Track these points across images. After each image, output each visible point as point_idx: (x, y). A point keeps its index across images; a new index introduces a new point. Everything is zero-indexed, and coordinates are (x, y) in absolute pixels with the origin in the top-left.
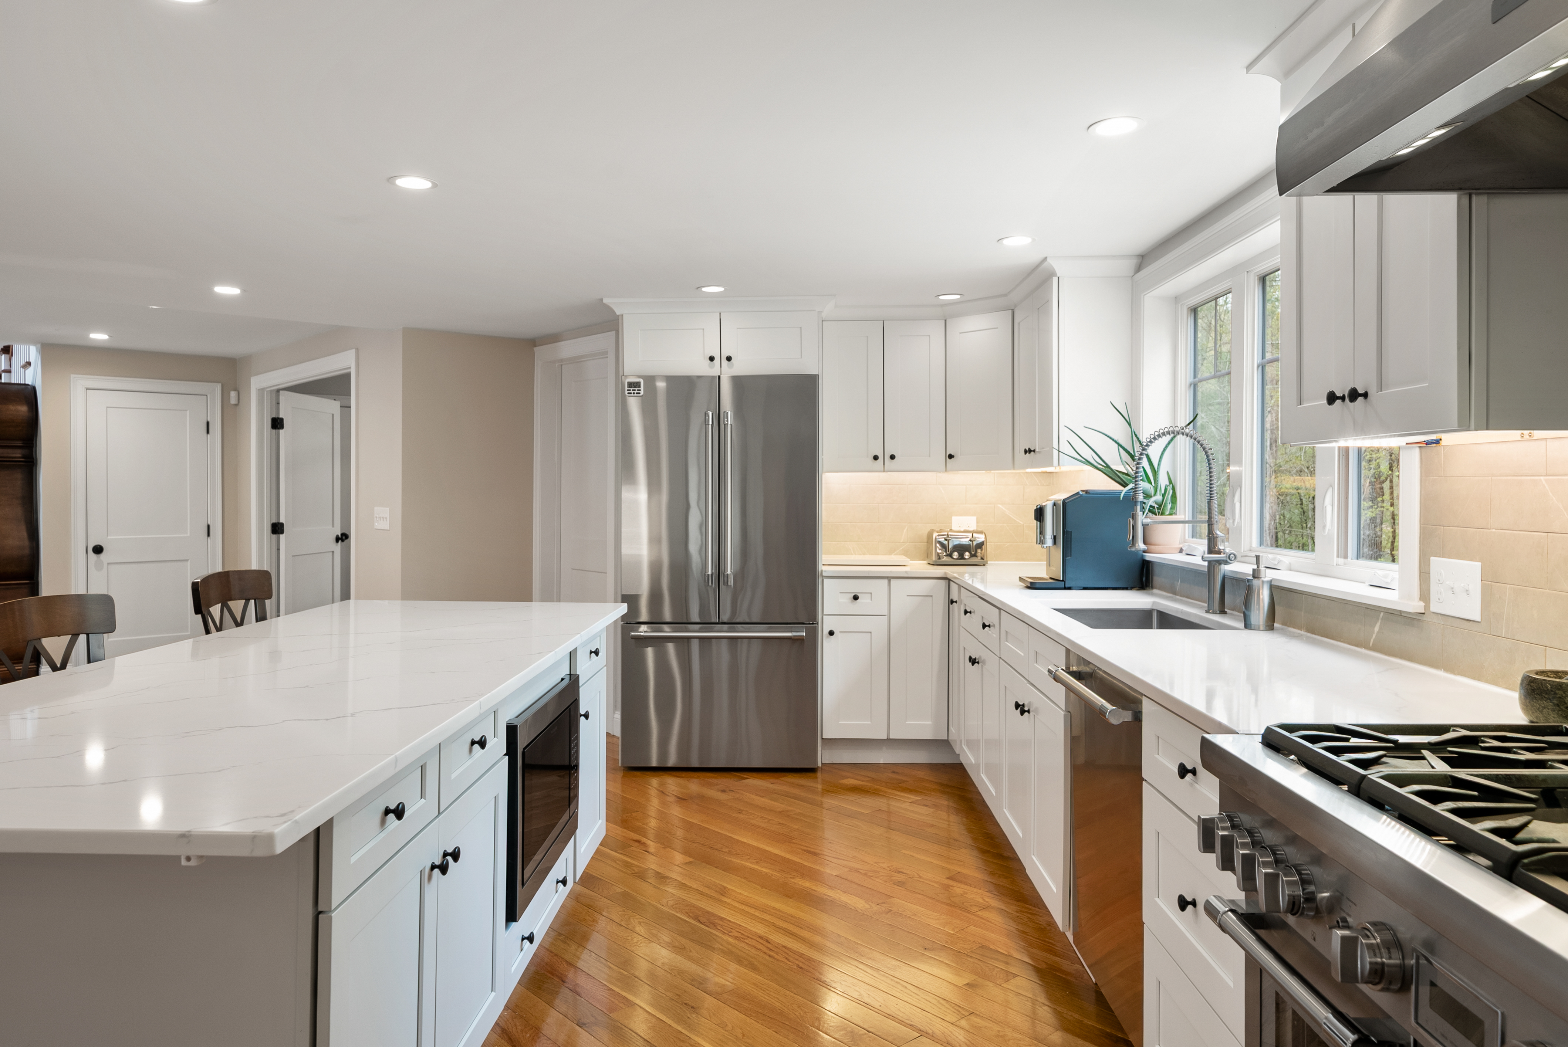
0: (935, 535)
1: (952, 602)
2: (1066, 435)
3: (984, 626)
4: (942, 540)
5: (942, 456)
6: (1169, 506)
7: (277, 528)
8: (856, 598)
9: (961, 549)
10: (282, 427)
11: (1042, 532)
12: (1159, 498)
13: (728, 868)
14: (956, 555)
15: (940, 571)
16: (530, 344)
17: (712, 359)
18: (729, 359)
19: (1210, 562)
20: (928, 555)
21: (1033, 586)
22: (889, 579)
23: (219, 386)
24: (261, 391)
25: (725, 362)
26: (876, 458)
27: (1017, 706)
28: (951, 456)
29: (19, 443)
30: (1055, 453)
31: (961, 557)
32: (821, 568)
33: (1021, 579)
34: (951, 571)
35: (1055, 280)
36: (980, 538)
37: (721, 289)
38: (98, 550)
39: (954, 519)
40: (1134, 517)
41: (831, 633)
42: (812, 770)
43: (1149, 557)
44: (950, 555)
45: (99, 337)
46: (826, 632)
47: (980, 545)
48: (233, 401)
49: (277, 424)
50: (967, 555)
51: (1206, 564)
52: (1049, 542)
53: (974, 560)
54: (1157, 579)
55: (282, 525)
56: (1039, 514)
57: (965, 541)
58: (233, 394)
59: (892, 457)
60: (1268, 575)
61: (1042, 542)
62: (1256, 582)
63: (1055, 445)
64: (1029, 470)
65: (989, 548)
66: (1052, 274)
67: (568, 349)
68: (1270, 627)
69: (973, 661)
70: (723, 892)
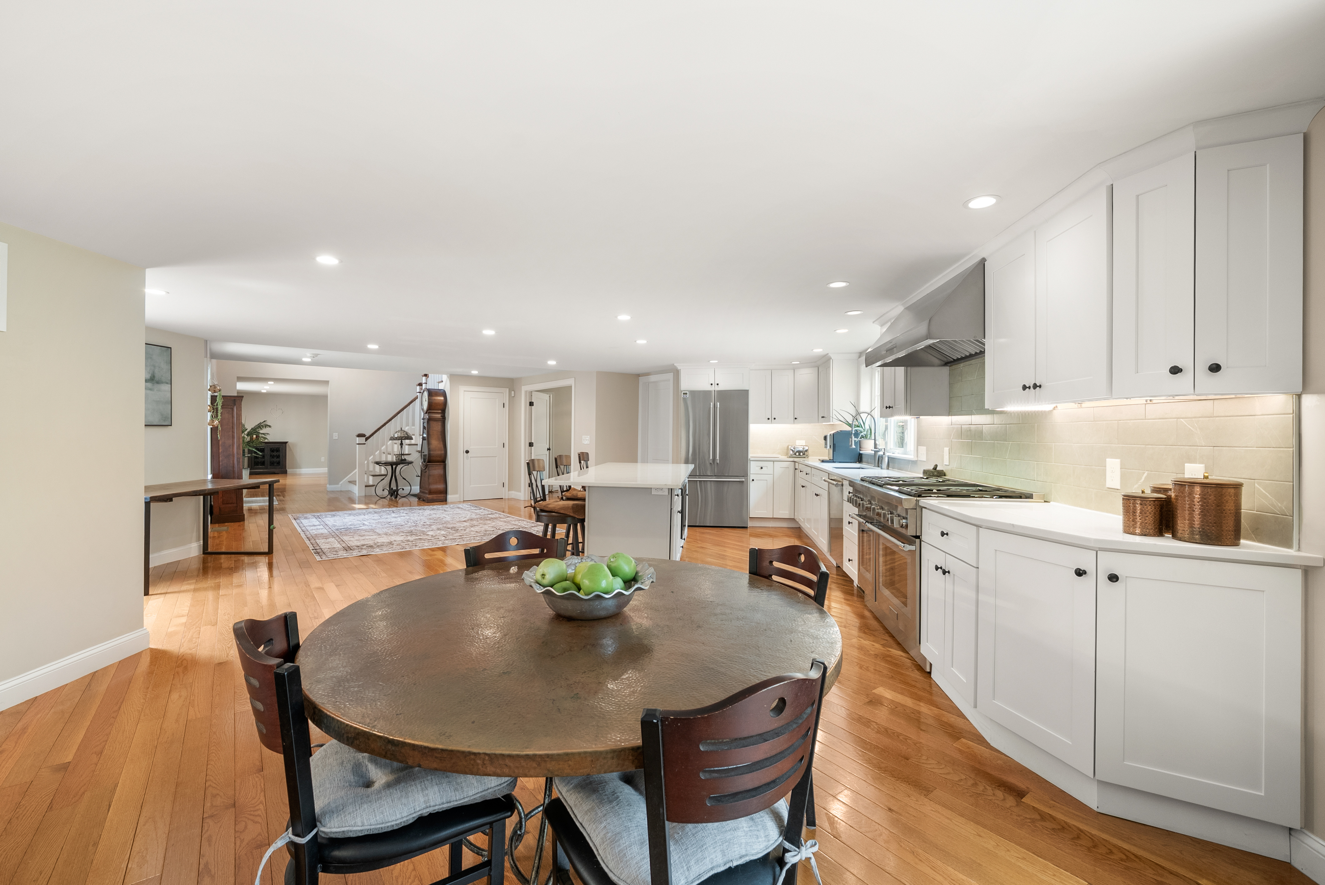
0: (790, 447)
1: (796, 469)
2: (835, 412)
3: (807, 474)
4: (792, 448)
5: (793, 419)
6: (869, 436)
7: (531, 445)
8: (762, 468)
9: (799, 452)
10: (533, 405)
11: (826, 444)
12: (865, 433)
13: (725, 547)
14: (797, 454)
15: (792, 459)
16: (638, 375)
17: (712, 384)
18: (718, 384)
19: (875, 451)
20: (787, 454)
21: (823, 461)
22: (774, 461)
23: (508, 389)
24: (526, 392)
25: (716, 385)
26: (769, 419)
27: (816, 494)
28: (796, 419)
29: (440, 411)
30: (831, 418)
31: (800, 455)
32: (749, 457)
33: (819, 460)
34: (796, 460)
35: (831, 360)
36: (807, 448)
37: (717, 361)
38: (467, 452)
39: (797, 441)
40: (851, 438)
41: (753, 480)
42: (747, 527)
43: (861, 452)
44: (795, 454)
45: (475, 372)
46: (751, 480)
47: (807, 451)
48: (513, 395)
49: (531, 404)
50: (801, 454)
51: (873, 452)
52: (828, 447)
53: (804, 456)
54: (864, 459)
55: (533, 443)
56: (825, 438)
57: (801, 449)
58: (513, 392)
59: (775, 419)
60: (887, 454)
61: (826, 447)
62: (884, 456)
63: (831, 416)
64: (824, 423)
65: (810, 451)
66: (830, 358)
67: (653, 378)
68: (888, 468)
69: (803, 487)
70: (725, 551)
